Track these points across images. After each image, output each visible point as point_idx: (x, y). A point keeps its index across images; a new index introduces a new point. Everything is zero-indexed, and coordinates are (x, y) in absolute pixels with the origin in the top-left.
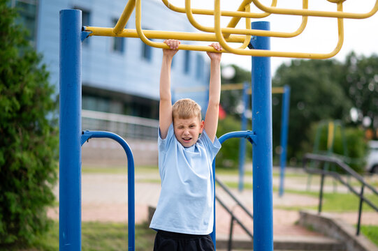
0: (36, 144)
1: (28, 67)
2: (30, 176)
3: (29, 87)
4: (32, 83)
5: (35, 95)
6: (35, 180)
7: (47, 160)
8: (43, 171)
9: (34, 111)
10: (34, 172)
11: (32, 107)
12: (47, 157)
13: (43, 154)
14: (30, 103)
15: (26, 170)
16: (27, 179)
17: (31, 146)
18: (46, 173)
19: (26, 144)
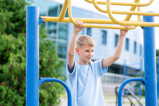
0: (49, 85)
1: (46, 48)
2: (46, 101)
3: (45, 58)
4: (47, 56)
5: (48, 62)
6: (48, 103)
7: (54, 94)
8: (52, 99)
9: (48, 70)
10: (47, 99)
11: (47, 68)
12: (54, 92)
13: (53, 90)
14: (46, 66)
15: (44, 98)
16: (44, 103)
17: (46, 86)
18: (54, 100)
19: (43, 86)
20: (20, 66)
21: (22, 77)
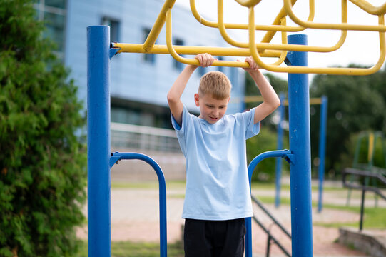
0: (65, 162)
1: (56, 82)
2: (59, 195)
3: (57, 103)
4: (60, 99)
5: (63, 111)
6: (64, 200)
7: (76, 179)
8: (71, 190)
9: (63, 127)
10: (63, 191)
11: (60, 124)
12: (76, 175)
13: (72, 172)
14: (58, 120)
15: (54, 189)
16: (55, 198)
17: (59, 163)
18: (75, 191)
19: (54, 162)
20: (7, 120)
21: (9, 144)
